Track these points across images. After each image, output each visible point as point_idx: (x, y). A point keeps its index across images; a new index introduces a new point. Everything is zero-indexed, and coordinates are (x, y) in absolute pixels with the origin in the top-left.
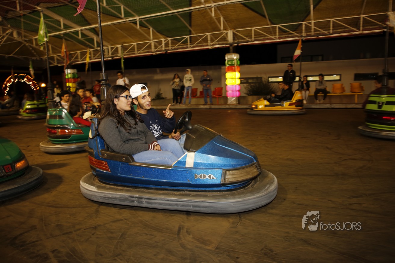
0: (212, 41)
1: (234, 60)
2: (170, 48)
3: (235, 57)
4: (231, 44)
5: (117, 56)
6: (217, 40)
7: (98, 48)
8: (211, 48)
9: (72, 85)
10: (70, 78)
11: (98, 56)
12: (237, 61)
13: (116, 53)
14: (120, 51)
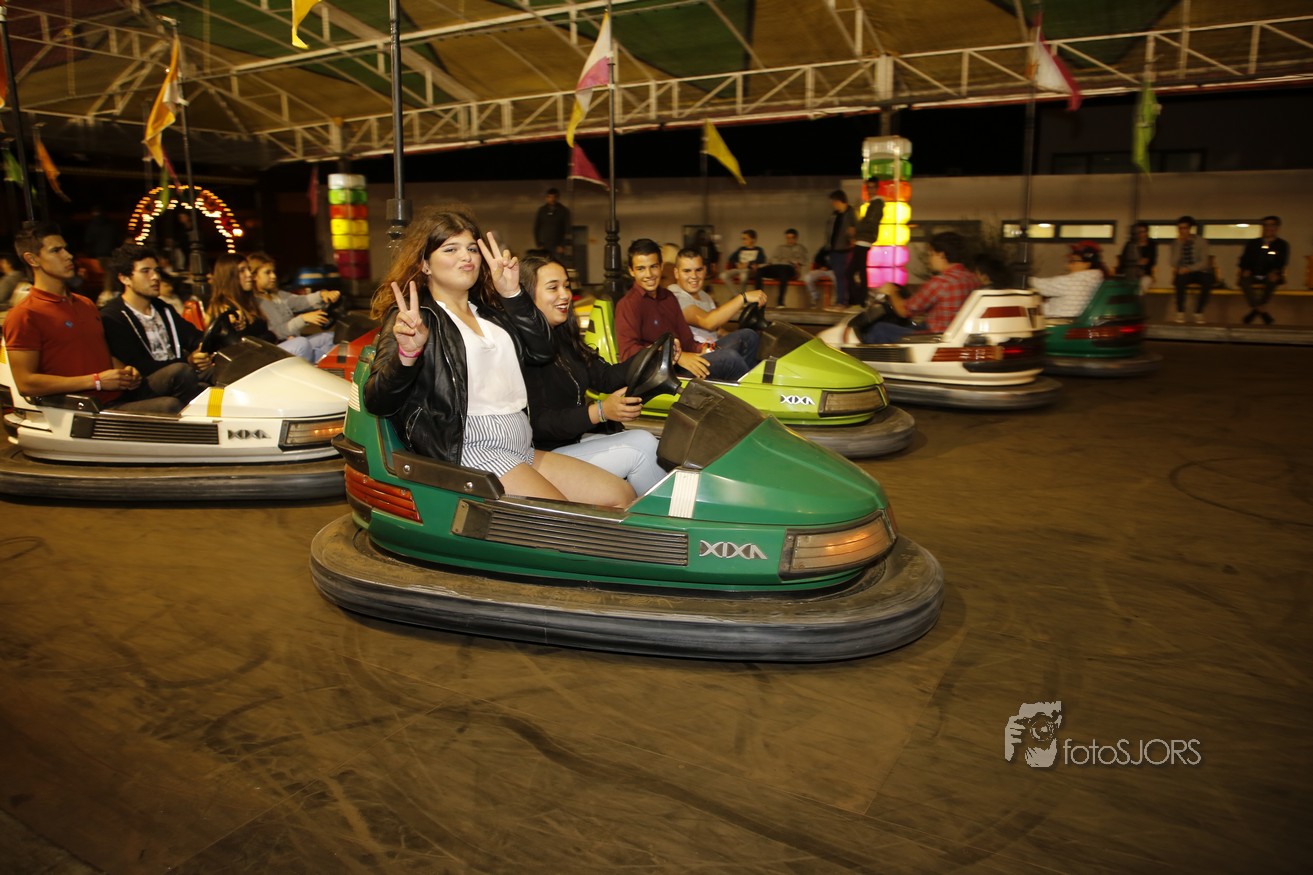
0: (820, 91)
1: (892, 161)
2: (675, 113)
3: (897, 148)
4: (886, 106)
5: (498, 136)
6: (839, 88)
7: (438, 108)
8: (816, 115)
9: (350, 227)
10: (344, 204)
11: (436, 134)
12: (905, 165)
13: (496, 125)
14: (507, 119)
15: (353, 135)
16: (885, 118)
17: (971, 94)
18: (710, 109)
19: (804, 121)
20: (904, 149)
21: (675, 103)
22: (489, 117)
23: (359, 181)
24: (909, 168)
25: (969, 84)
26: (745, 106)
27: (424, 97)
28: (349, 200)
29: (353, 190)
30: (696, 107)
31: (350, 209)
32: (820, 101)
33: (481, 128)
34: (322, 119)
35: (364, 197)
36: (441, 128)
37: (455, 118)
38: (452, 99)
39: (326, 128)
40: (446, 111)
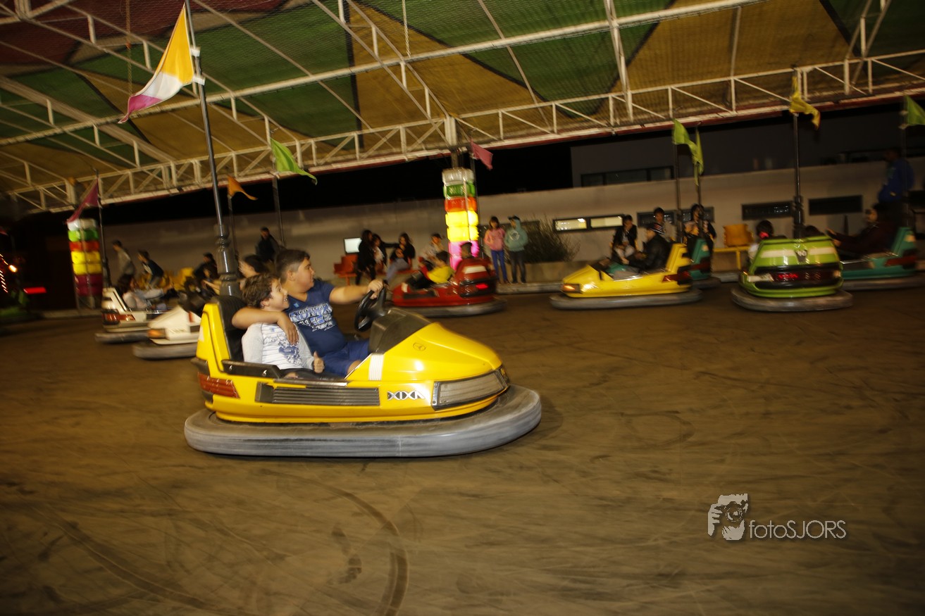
0: (410, 141)
1: (462, 185)
2: (315, 162)
3: (465, 177)
4: (453, 149)
5: (192, 184)
6: (422, 139)
7: (146, 169)
8: (409, 159)
9: (86, 257)
10: (80, 241)
11: (148, 186)
12: (470, 187)
13: (189, 177)
14: (197, 172)
15: (84, 190)
16: (454, 157)
17: (506, 138)
18: (340, 158)
19: (402, 163)
20: (468, 177)
21: (314, 156)
22: (185, 172)
23: (92, 223)
24: (473, 190)
25: (504, 132)
26: (361, 154)
27: (135, 162)
28: (83, 238)
29: (87, 231)
30: (328, 158)
31: (84, 244)
32: (410, 149)
33: (179, 180)
34: (60, 180)
35: (96, 235)
36: (151, 182)
37: (160, 175)
38: (155, 161)
39: (64, 187)
40: (152, 171)
